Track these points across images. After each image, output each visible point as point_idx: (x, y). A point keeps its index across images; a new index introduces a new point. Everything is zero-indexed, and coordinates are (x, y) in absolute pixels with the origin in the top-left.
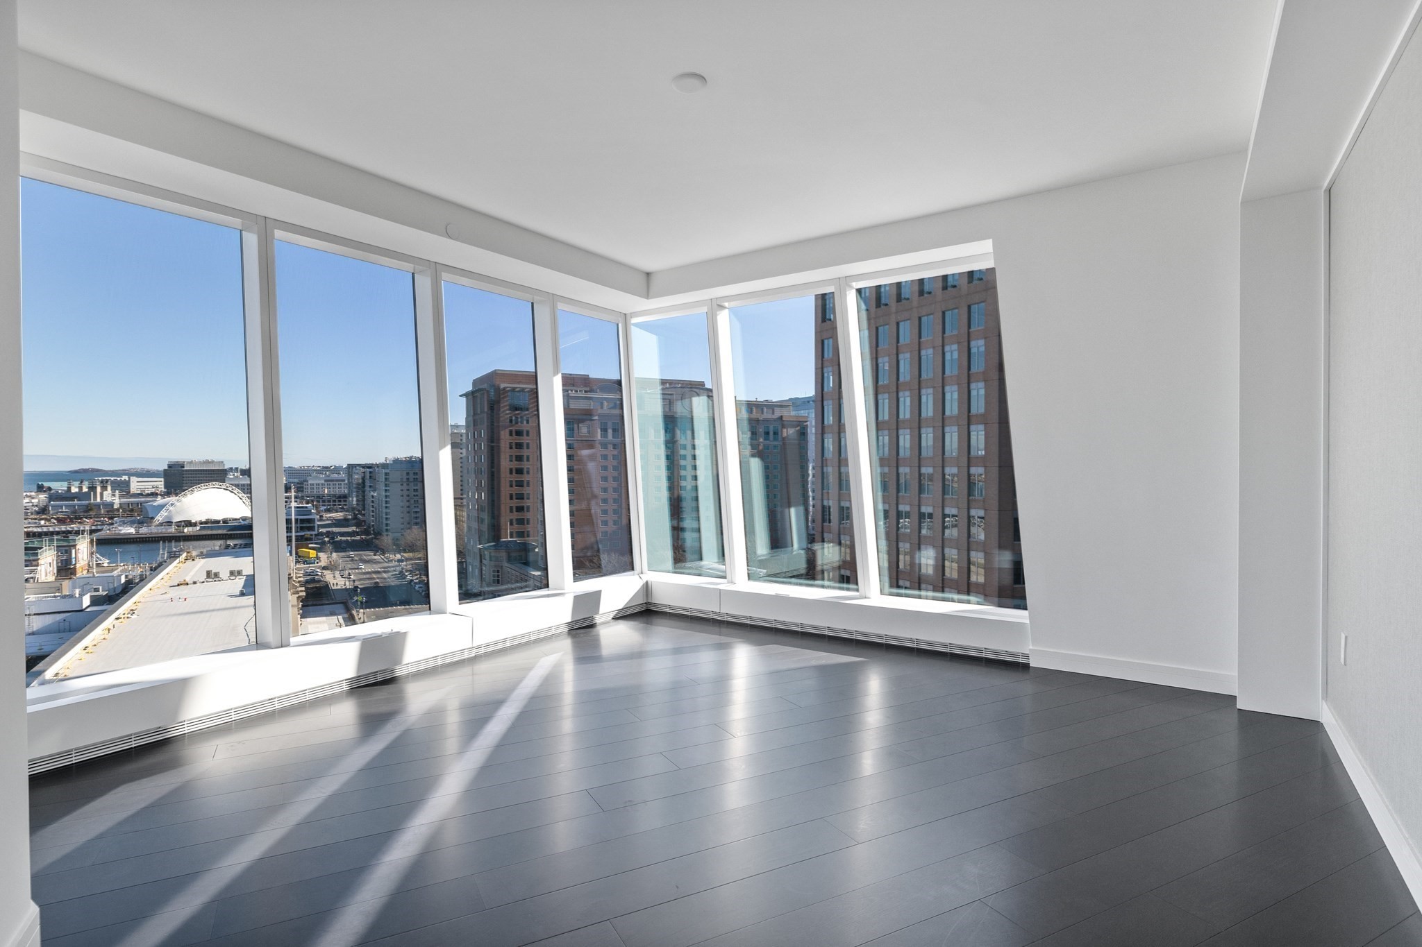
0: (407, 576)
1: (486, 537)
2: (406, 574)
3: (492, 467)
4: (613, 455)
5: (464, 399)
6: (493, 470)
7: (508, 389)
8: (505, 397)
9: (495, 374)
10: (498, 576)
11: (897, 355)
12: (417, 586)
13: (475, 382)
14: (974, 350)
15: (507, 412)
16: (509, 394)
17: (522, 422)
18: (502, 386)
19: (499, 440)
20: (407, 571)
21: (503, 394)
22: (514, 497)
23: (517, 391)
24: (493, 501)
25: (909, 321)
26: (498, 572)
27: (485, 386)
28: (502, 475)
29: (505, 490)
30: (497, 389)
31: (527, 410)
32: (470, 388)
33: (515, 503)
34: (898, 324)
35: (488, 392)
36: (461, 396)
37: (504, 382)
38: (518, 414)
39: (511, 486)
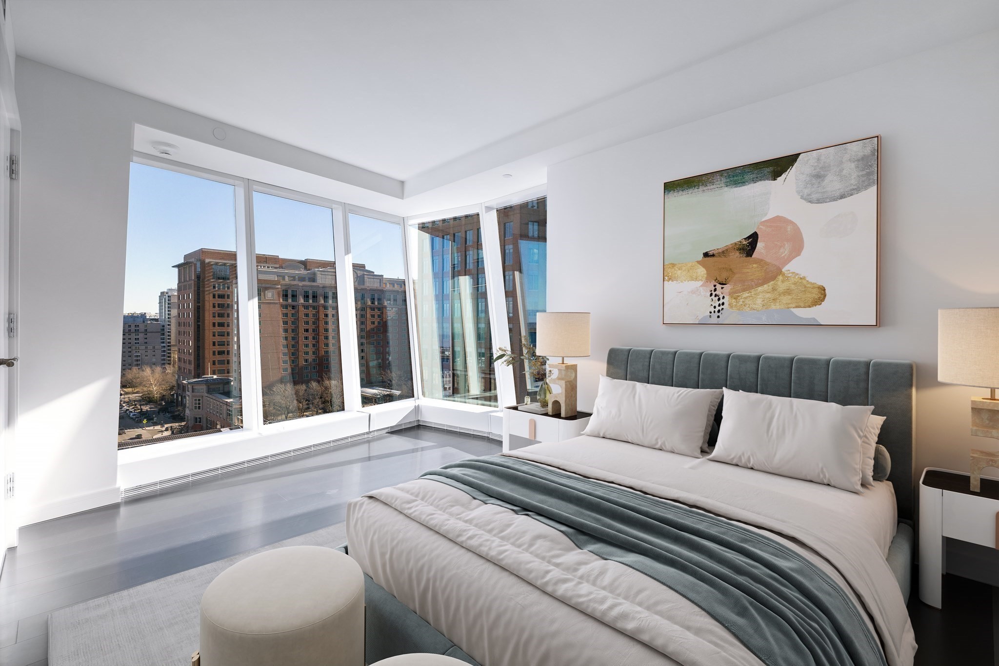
0: (124, 406)
1: (193, 374)
2: (124, 405)
3: (198, 321)
4: (292, 314)
5: (176, 270)
6: (199, 323)
7: (212, 263)
8: (210, 269)
9: (202, 252)
10: (199, 404)
11: (465, 252)
12: (131, 414)
13: (186, 257)
14: (507, 251)
15: (212, 280)
16: (213, 267)
17: (224, 288)
18: (207, 261)
19: (204, 301)
20: (124, 403)
21: (208, 266)
22: (216, 344)
23: (220, 265)
24: (198, 347)
25: (472, 231)
26: (199, 400)
27: (193, 260)
28: (206, 328)
29: (209, 338)
30: (203, 263)
31: (228, 279)
32: (182, 261)
33: (217, 348)
34: (466, 232)
35: (195, 265)
36: (173, 267)
37: (208, 258)
38: (221, 282)
39: (214, 336)
